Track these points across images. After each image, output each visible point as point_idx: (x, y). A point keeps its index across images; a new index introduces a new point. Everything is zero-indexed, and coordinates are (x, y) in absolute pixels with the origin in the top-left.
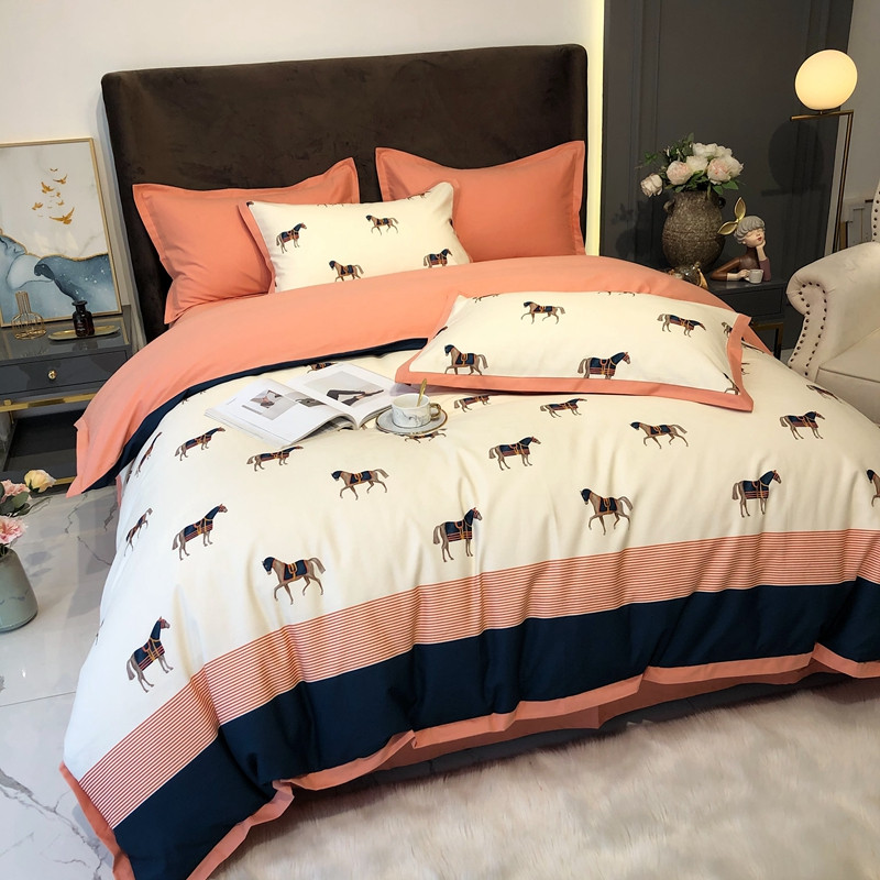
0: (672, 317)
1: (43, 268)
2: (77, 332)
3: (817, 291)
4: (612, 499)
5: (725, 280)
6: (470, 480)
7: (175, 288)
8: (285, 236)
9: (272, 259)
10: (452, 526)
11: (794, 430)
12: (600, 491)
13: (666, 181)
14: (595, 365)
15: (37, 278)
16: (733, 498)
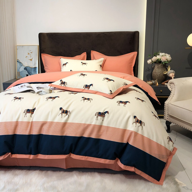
3: (173, 85)
5: (164, 85)
6: (38, 102)
8: (64, 65)
9: (61, 69)
10: (29, 110)
11: (119, 104)
15: (24, 70)
16: (95, 115)
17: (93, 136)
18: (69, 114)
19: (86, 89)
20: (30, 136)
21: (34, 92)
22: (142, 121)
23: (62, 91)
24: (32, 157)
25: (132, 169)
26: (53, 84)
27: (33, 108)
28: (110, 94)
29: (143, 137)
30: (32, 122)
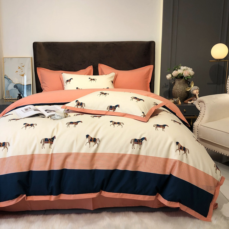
0: (135, 98)
1: (16, 86)
3: (203, 103)
4: (95, 138)
5: (187, 103)
6: (57, 129)
9: (64, 86)
10: (47, 139)
11: (156, 128)
12: (92, 136)
13: (172, 75)
14: (111, 108)
15: (14, 88)
16: (131, 143)
17: (130, 168)
18: (98, 142)
19: (110, 111)
20: (50, 173)
21: (44, 116)
22: (186, 148)
23: (80, 114)
24: (53, 198)
25: (177, 205)
26: (67, 105)
27: (52, 136)
28: (144, 117)
29: (188, 166)
30: (52, 154)
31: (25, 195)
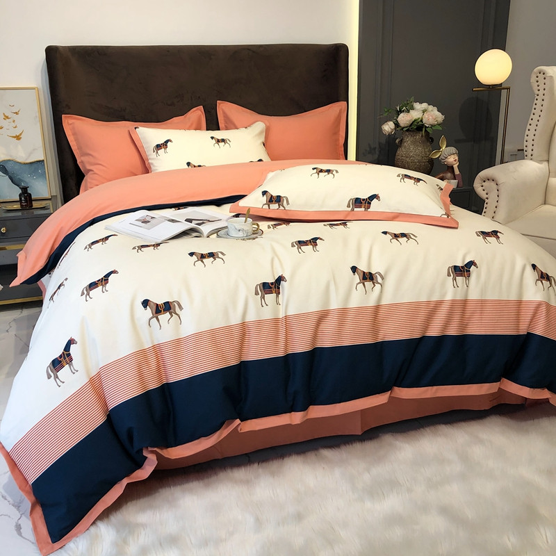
0: (406, 175)
1: (1, 167)
2: (22, 206)
3: (493, 184)
4: (370, 273)
6: (279, 259)
7: (86, 180)
8: (158, 147)
9: (150, 161)
10: (267, 285)
11: (484, 238)
12: (363, 267)
13: (397, 125)
14: (358, 202)
21: (200, 234)
30: (286, 317)
31: (238, 421)
